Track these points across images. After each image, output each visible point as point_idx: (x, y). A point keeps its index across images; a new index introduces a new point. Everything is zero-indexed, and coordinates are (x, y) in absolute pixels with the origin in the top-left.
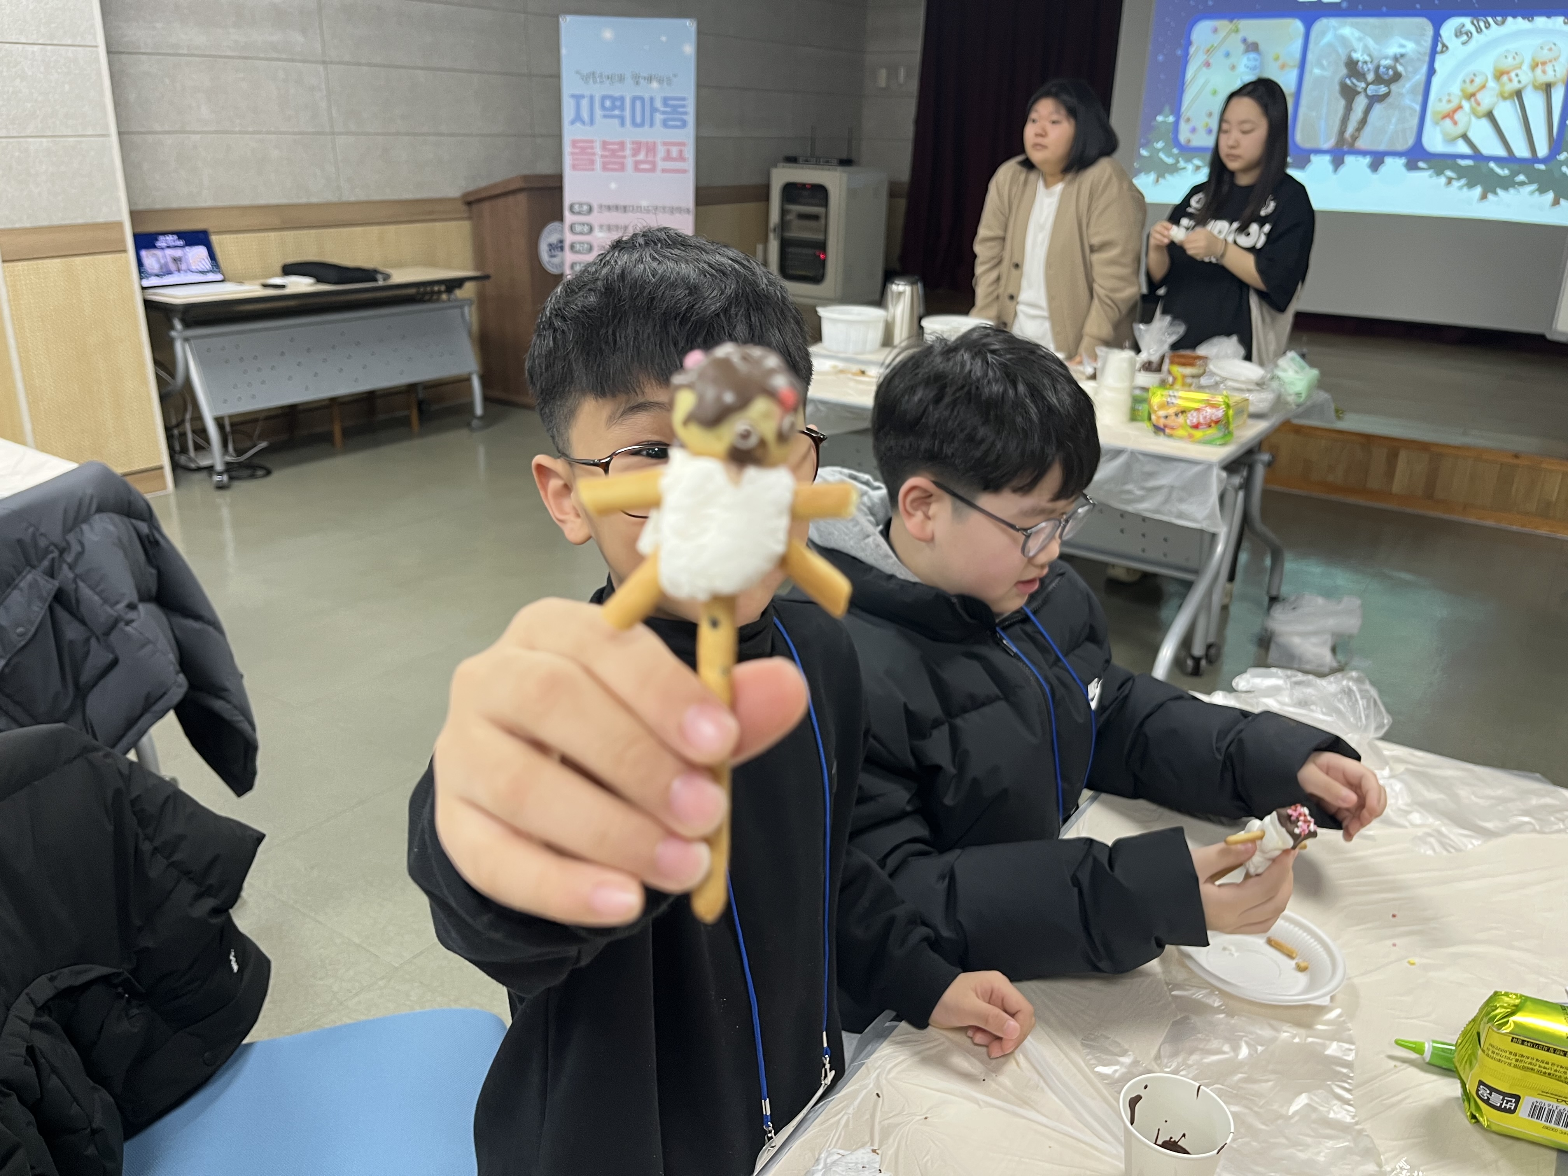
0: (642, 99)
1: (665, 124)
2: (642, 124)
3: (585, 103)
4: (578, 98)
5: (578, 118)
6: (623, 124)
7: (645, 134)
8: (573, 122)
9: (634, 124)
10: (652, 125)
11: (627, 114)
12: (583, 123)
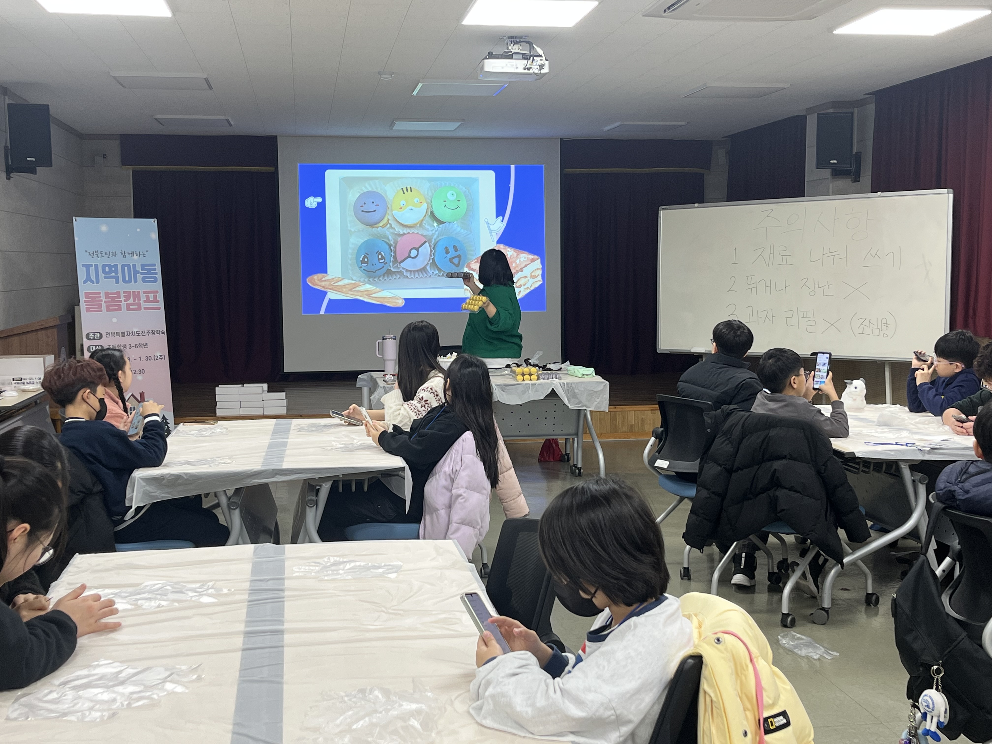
0: (128, 266)
1: (144, 280)
2: (129, 281)
3: (92, 270)
4: (88, 267)
5: (88, 279)
6: (117, 282)
7: (132, 287)
8: (85, 282)
9: (124, 281)
10: (136, 281)
11: (120, 275)
12: (93, 282)
